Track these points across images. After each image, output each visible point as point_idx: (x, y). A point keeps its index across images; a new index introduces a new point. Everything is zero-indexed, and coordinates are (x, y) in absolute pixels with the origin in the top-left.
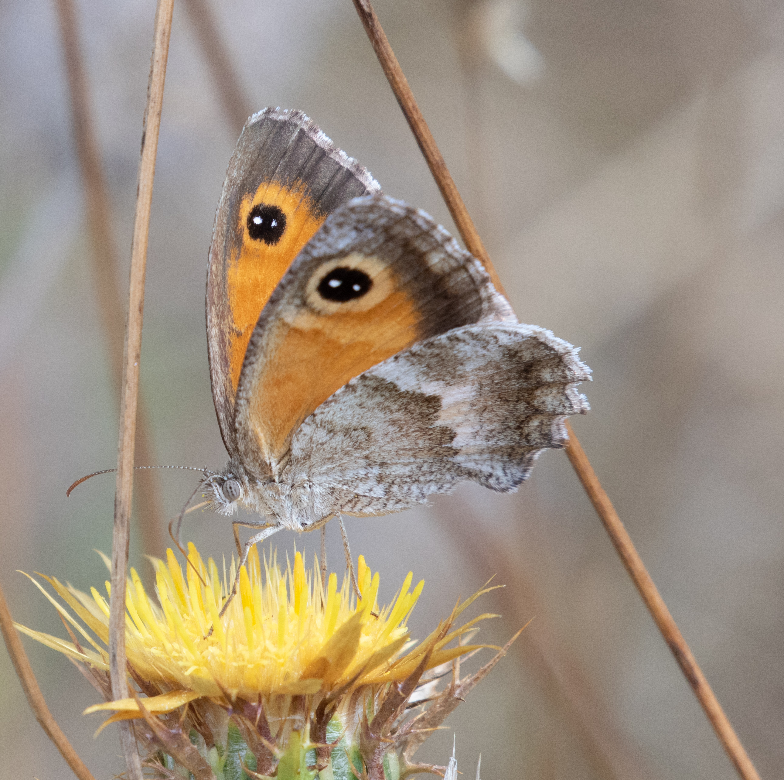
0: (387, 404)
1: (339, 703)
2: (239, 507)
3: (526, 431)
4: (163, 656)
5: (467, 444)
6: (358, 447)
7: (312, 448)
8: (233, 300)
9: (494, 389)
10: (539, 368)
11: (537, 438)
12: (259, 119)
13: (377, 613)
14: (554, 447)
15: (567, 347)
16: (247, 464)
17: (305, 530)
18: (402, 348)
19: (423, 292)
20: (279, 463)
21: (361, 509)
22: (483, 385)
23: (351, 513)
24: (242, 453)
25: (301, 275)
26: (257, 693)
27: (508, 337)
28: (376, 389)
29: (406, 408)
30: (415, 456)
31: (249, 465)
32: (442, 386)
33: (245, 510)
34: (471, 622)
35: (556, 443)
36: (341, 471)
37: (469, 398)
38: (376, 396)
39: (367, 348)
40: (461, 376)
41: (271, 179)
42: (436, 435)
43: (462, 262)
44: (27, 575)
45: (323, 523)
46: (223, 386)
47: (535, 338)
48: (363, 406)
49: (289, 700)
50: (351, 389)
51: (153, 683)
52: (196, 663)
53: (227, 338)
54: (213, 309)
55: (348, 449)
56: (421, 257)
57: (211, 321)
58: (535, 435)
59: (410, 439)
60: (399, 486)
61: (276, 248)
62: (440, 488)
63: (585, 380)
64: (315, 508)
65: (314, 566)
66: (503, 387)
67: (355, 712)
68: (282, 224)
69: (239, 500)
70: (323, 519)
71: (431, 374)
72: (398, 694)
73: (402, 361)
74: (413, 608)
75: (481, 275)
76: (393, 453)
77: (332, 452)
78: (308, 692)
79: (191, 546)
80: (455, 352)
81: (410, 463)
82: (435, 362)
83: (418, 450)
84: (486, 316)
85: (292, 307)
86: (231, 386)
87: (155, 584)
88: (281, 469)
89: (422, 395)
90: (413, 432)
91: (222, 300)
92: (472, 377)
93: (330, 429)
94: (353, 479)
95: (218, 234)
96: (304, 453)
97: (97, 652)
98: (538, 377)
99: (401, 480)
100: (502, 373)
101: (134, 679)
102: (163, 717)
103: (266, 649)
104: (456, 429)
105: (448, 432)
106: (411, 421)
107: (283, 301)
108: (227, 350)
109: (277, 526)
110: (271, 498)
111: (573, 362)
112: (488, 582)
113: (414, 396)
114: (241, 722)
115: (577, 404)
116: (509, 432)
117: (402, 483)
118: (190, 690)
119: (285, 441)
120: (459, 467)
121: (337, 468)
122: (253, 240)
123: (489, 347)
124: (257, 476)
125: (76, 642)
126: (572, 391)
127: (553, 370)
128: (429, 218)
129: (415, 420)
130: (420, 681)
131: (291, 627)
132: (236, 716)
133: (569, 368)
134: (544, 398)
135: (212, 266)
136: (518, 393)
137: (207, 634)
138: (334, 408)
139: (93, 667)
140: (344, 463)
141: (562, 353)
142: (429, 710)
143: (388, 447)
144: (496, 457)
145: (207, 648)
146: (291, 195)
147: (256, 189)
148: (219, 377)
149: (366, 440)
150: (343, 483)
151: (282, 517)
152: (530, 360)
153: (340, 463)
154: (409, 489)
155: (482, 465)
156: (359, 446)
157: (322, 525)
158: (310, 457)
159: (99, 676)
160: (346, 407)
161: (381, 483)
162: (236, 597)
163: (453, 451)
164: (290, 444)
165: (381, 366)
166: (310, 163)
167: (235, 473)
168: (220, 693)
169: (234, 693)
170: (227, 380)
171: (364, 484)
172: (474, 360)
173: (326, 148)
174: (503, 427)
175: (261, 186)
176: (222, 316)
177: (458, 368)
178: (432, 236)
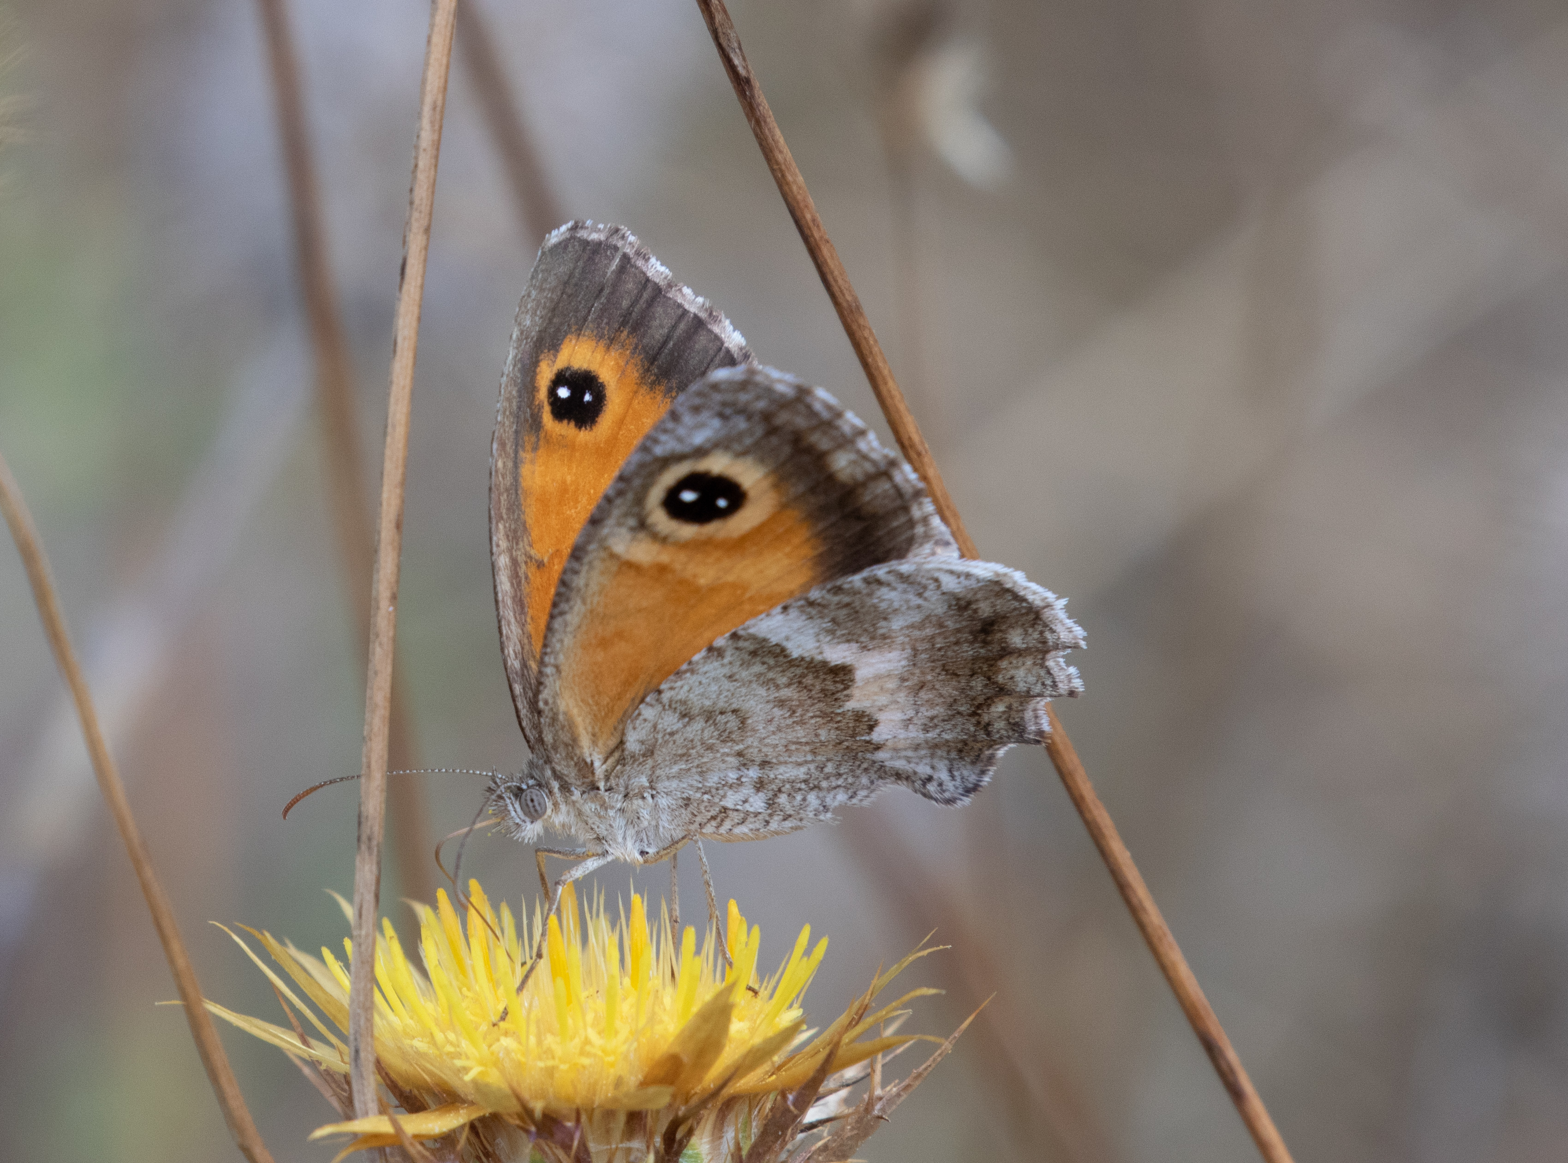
0: (771, 675)
1: (698, 1123)
2: (546, 829)
3: (986, 718)
4: (432, 1051)
5: (895, 737)
6: (727, 739)
7: (657, 740)
8: (531, 512)
9: (935, 657)
10: (1004, 627)
11: (1002, 729)
12: (562, 238)
13: (756, 987)
14: (1028, 742)
15: (1046, 598)
16: (555, 763)
17: (645, 862)
18: (791, 594)
19: (823, 510)
20: (605, 762)
21: (730, 830)
22: (918, 650)
23: (715, 835)
24: (549, 746)
25: (637, 482)
26: (574, 1107)
27: (957, 581)
28: (754, 653)
29: (800, 683)
30: (815, 753)
31: (559, 764)
32: (854, 651)
33: (555, 833)
34: (899, 1002)
35: (1031, 737)
36: (701, 773)
37: (897, 670)
38: (754, 663)
39: (739, 592)
40: (884, 637)
41: (581, 330)
42: (848, 723)
43: (883, 465)
44: (226, 929)
45: (673, 851)
46: (518, 643)
47: (997, 583)
48: (734, 678)
49: (622, 1119)
50: (716, 653)
51: (415, 1092)
52: (482, 1063)
53: (523, 571)
54: (501, 526)
55: (711, 741)
56: (819, 459)
57: (498, 546)
58: (999, 725)
59: (808, 728)
60: (789, 795)
61: (593, 434)
62: (851, 797)
63: (1075, 647)
64: (661, 829)
65: (660, 915)
66: (950, 653)
67: (722, 1137)
68: (600, 398)
69: (546, 819)
70: (673, 845)
71: (839, 633)
72: (788, 1110)
73: (793, 613)
74: (811, 979)
75: (913, 486)
76: (780, 748)
77: (686, 746)
78: (652, 1106)
79: (474, 885)
80: (875, 601)
81: (806, 762)
82: (844, 615)
83: (819, 744)
84: (921, 545)
85: (623, 531)
86: (530, 643)
87: (419, 943)
88: (609, 771)
89: (824, 663)
90: (812, 717)
91: (514, 513)
92: (902, 638)
93: (684, 713)
94: (719, 785)
95: (504, 413)
96: (643, 747)
97: (331, 1045)
98: (1003, 640)
99: (793, 787)
100: (948, 634)
101: (387, 1085)
102: (430, 1145)
103: (587, 1042)
104: (877, 715)
105: (866, 719)
106: (809, 702)
107: (611, 522)
108: (523, 588)
109: (604, 855)
110: (593, 814)
111: (1057, 619)
112: (926, 940)
113: (813, 665)
114: (549, 1152)
115: (1063, 682)
116: (960, 719)
117: (794, 791)
118: (472, 1103)
119: (615, 729)
120: (882, 766)
121: (694, 770)
122: (557, 422)
123: (927, 594)
124: (572, 781)
125: (299, 1030)
126: (1056, 662)
127: (1026, 631)
128: (832, 400)
129: (814, 699)
130: (821, 1090)
131: (626, 1008)
132: (542, 1142)
133: (1051, 629)
134: (1012, 672)
135: (497, 461)
136: (973, 664)
137: (497, 1018)
138: (691, 682)
139: (325, 1068)
140: (705, 763)
141: (1038, 607)
142: (836, 1134)
143: (773, 740)
144: (939, 752)
145: (498, 1040)
146: (613, 354)
147: (560, 344)
148: (512, 631)
149: (739, 728)
150: (703, 790)
151: (611, 842)
152: (991, 615)
153: (699, 763)
154: (804, 800)
155: (917, 764)
156: (728, 737)
157: (672, 854)
158: (652, 753)
159: (335, 1081)
160: (707, 681)
161: (762, 791)
162: (542, 962)
163: (872, 746)
164: (623, 734)
165: (762, 620)
166: (638, 306)
167: (538, 778)
168: (515, 1107)
169: (538, 1107)
170: (524, 634)
171: (736, 792)
172: (903, 613)
173: (662, 284)
174: (950, 713)
175: (567, 341)
176: (514, 537)
177: (879, 625)
178: (837, 428)
